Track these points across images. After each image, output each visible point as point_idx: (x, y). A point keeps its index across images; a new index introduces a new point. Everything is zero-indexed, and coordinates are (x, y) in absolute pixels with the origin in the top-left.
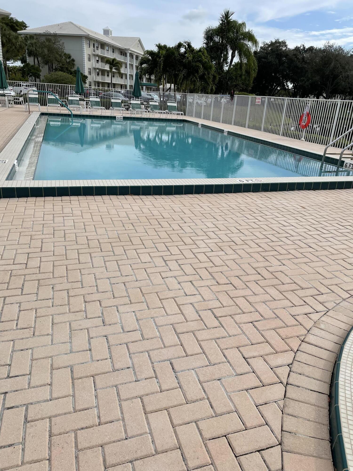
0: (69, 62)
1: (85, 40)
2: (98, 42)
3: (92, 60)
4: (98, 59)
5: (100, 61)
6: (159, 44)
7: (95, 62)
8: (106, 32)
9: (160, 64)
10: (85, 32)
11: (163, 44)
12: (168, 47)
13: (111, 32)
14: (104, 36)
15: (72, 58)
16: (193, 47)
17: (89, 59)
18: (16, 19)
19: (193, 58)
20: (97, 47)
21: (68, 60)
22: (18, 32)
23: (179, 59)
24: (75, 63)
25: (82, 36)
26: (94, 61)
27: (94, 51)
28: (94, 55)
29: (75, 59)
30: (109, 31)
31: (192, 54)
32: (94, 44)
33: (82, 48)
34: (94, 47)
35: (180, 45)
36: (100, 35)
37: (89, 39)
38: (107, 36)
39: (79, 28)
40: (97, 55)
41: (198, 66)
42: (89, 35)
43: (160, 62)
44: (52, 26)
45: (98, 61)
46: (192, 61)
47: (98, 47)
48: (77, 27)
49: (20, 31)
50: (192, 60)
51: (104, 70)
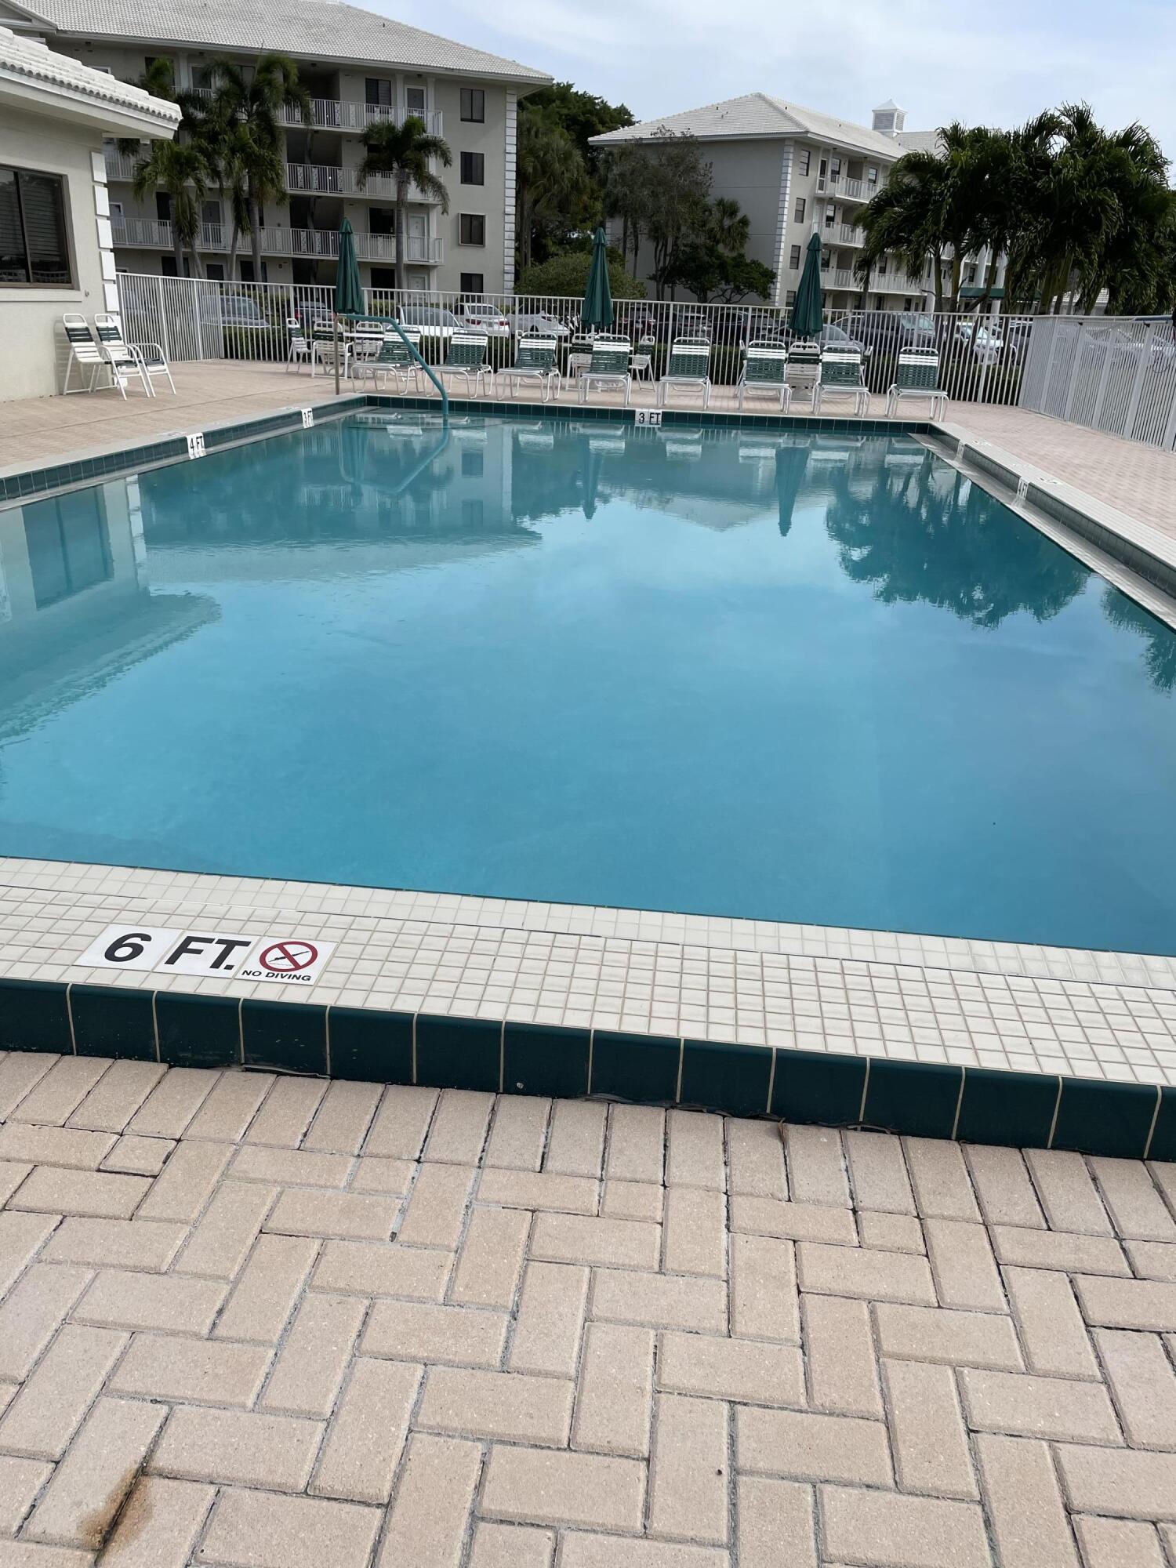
0: (730, 228)
1: (792, 150)
2: (840, 153)
3: (811, 218)
4: (831, 214)
5: (839, 218)
6: (955, 128)
7: (820, 223)
8: (884, 120)
9: (939, 205)
10: (798, 124)
11: (968, 126)
12: (990, 135)
13: (901, 119)
14: (877, 133)
15: (740, 216)
16: (1099, 127)
17: (800, 216)
18: (602, 102)
19: (1088, 170)
20: (835, 173)
21: (727, 222)
22: (590, 139)
23: (1025, 179)
24: (750, 230)
25: (782, 140)
26: (815, 219)
27: (821, 188)
28: (821, 201)
29: (750, 217)
30: (892, 115)
31: (1085, 156)
32: (824, 164)
33: (780, 180)
34: (823, 172)
35: (1045, 126)
36: (856, 129)
37: (807, 146)
38: (883, 133)
39: (783, 114)
40: (832, 201)
41: (1102, 203)
42: (807, 132)
43: (941, 194)
44: (694, 114)
45: (830, 219)
46: (1081, 185)
47: (838, 173)
48: (776, 109)
49: (596, 138)
50: (1081, 179)
51: (850, 248)
